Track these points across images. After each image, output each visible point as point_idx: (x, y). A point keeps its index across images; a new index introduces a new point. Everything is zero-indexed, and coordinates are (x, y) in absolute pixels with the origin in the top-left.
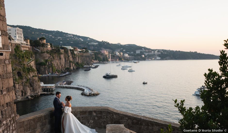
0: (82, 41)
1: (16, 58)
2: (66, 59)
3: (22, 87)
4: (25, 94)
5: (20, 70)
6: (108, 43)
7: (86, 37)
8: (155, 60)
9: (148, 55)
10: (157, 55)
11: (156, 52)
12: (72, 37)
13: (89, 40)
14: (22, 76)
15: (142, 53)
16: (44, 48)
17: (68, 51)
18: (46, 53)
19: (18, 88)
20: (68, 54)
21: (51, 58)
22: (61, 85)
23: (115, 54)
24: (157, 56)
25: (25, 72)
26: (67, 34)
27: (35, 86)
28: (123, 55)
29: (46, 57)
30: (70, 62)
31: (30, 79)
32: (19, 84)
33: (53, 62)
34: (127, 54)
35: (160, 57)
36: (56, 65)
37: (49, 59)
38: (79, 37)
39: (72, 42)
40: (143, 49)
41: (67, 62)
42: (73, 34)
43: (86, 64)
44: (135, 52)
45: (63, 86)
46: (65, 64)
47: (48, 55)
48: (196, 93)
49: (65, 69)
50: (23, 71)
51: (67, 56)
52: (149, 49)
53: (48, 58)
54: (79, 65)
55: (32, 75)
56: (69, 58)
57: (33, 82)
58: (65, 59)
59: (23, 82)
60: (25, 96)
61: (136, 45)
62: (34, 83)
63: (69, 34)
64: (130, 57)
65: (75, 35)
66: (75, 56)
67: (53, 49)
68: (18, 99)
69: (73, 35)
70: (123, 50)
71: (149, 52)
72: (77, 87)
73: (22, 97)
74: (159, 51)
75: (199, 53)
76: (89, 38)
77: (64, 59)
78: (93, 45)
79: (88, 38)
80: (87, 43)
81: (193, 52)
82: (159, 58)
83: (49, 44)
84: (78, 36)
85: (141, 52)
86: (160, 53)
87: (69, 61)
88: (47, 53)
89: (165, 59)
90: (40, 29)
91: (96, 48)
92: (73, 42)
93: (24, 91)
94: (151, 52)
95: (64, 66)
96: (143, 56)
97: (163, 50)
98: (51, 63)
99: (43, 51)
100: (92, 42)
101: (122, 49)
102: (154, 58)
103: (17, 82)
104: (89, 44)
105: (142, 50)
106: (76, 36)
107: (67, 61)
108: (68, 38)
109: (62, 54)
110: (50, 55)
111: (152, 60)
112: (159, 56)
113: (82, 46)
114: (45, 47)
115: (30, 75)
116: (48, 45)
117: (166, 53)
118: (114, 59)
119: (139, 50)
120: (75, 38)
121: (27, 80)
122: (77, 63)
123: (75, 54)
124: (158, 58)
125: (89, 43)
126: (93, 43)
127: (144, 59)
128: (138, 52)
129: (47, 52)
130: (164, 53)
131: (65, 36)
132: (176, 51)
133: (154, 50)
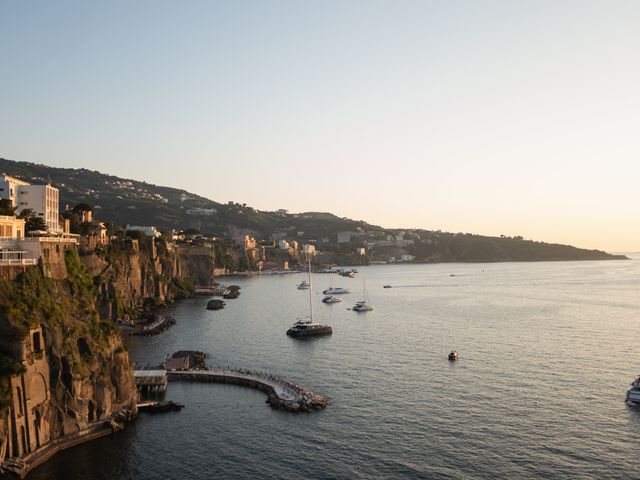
0: (165, 203)
1: (72, 293)
2: (146, 270)
3: (90, 389)
4: (100, 412)
5: (84, 332)
6: (250, 209)
7: (175, 189)
8: (396, 263)
9: (374, 248)
10: (404, 248)
11: (399, 238)
12: (132, 191)
13: (188, 201)
14: (91, 354)
15: (357, 243)
16: (88, 239)
17: (150, 244)
18: (94, 256)
19: (82, 396)
20: (152, 254)
21: (110, 272)
22: (180, 370)
23: (277, 246)
24: (402, 251)
25: (98, 337)
26: (114, 179)
27: (123, 382)
28: (300, 248)
29: (96, 268)
30: (157, 279)
31: (109, 359)
32: (83, 379)
33: (115, 285)
34: (312, 244)
35: (412, 254)
36: (123, 294)
37: (103, 275)
38: (153, 189)
39: (133, 207)
40: (359, 228)
41: (148, 279)
42: (132, 181)
43: (198, 281)
44: (334, 239)
45: (190, 375)
46: (142, 287)
47: (101, 262)
48: (631, 396)
49: (142, 301)
50: (93, 336)
51: (148, 261)
52: (377, 229)
53: (100, 271)
54: (181, 288)
55: (113, 347)
56: (153, 265)
57: (118, 368)
58: (143, 270)
59: (93, 373)
60: (98, 418)
61: (332, 215)
62: (120, 371)
63: (122, 180)
64: (321, 254)
65: (139, 183)
66: (170, 260)
67: (114, 241)
68: (81, 434)
69: (135, 183)
70: (295, 232)
71: (377, 238)
72: (237, 378)
73: (91, 424)
74: (408, 234)
75: (528, 242)
76: (185, 192)
77: (139, 271)
78: (202, 217)
79: (182, 192)
80: (182, 210)
81: (510, 238)
82: (411, 258)
83: (102, 224)
84: (151, 186)
85: (353, 238)
86: (411, 242)
87: (154, 277)
88: (98, 254)
89: (426, 260)
90: (25, 163)
91: (211, 224)
92: (136, 204)
93: (95, 402)
94: (384, 238)
95: (140, 294)
96: (363, 251)
97: (418, 231)
98: (112, 289)
99: (87, 249)
100: (198, 206)
101: (294, 228)
102: (393, 259)
103: (78, 376)
104: (188, 212)
105: (358, 231)
106: (144, 185)
107: (148, 276)
108: (119, 192)
109: (134, 253)
110: (107, 260)
111: (388, 263)
112: (409, 250)
113: (166, 220)
114: (90, 235)
115: (109, 346)
116: (101, 228)
117: (429, 241)
118: (274, 263)
119: (348, 233)
120: (140, 194)
121: (104, 365)
122: (175, 281)
123: (168, 254)
124: (405, 258)
125: (186, 209)
126: (200, 209)
127: (365, 261)
128: (344, 238)
129: (98, 251)
130: (423, 241)
131: (108, 187)
132: (460, 235)
133: (394, 233)
